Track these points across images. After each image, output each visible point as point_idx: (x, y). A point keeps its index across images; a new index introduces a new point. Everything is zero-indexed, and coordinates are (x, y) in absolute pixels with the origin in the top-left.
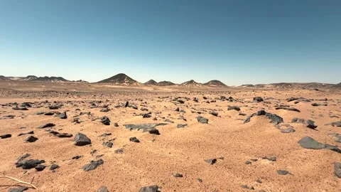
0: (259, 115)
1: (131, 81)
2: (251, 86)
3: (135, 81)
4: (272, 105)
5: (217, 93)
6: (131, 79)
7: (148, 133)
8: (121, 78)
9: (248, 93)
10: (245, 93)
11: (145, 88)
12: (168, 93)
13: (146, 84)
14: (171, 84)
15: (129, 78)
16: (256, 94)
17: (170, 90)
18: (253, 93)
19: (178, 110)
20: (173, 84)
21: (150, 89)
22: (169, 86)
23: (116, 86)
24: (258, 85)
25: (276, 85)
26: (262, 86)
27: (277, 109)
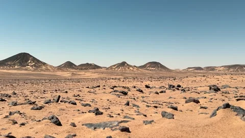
0: (224, 108)
1: (38, 63)
2: (200, 68)
3: (44, 64)
4: (231, 96)
5: (159, 79)
6: (38, 61)
7: (118, 131)
8: (22, 59)
9: (198, 79)
10: (194, 79)
11: (59, 73)
12: (94, 80)
13: (60, 68)
14: (96, 67)
15: (34, 59)
16: (208, 79)
17: (95, 76)
18: (204, 78)
19: (128, 104)
20: (98, 67)
21: (66, 74)
22: (93, 70)
23: (15, 71)
24: (208, 68)
25: (229, 67)
26: (212, 69)
27: (238, 100)
